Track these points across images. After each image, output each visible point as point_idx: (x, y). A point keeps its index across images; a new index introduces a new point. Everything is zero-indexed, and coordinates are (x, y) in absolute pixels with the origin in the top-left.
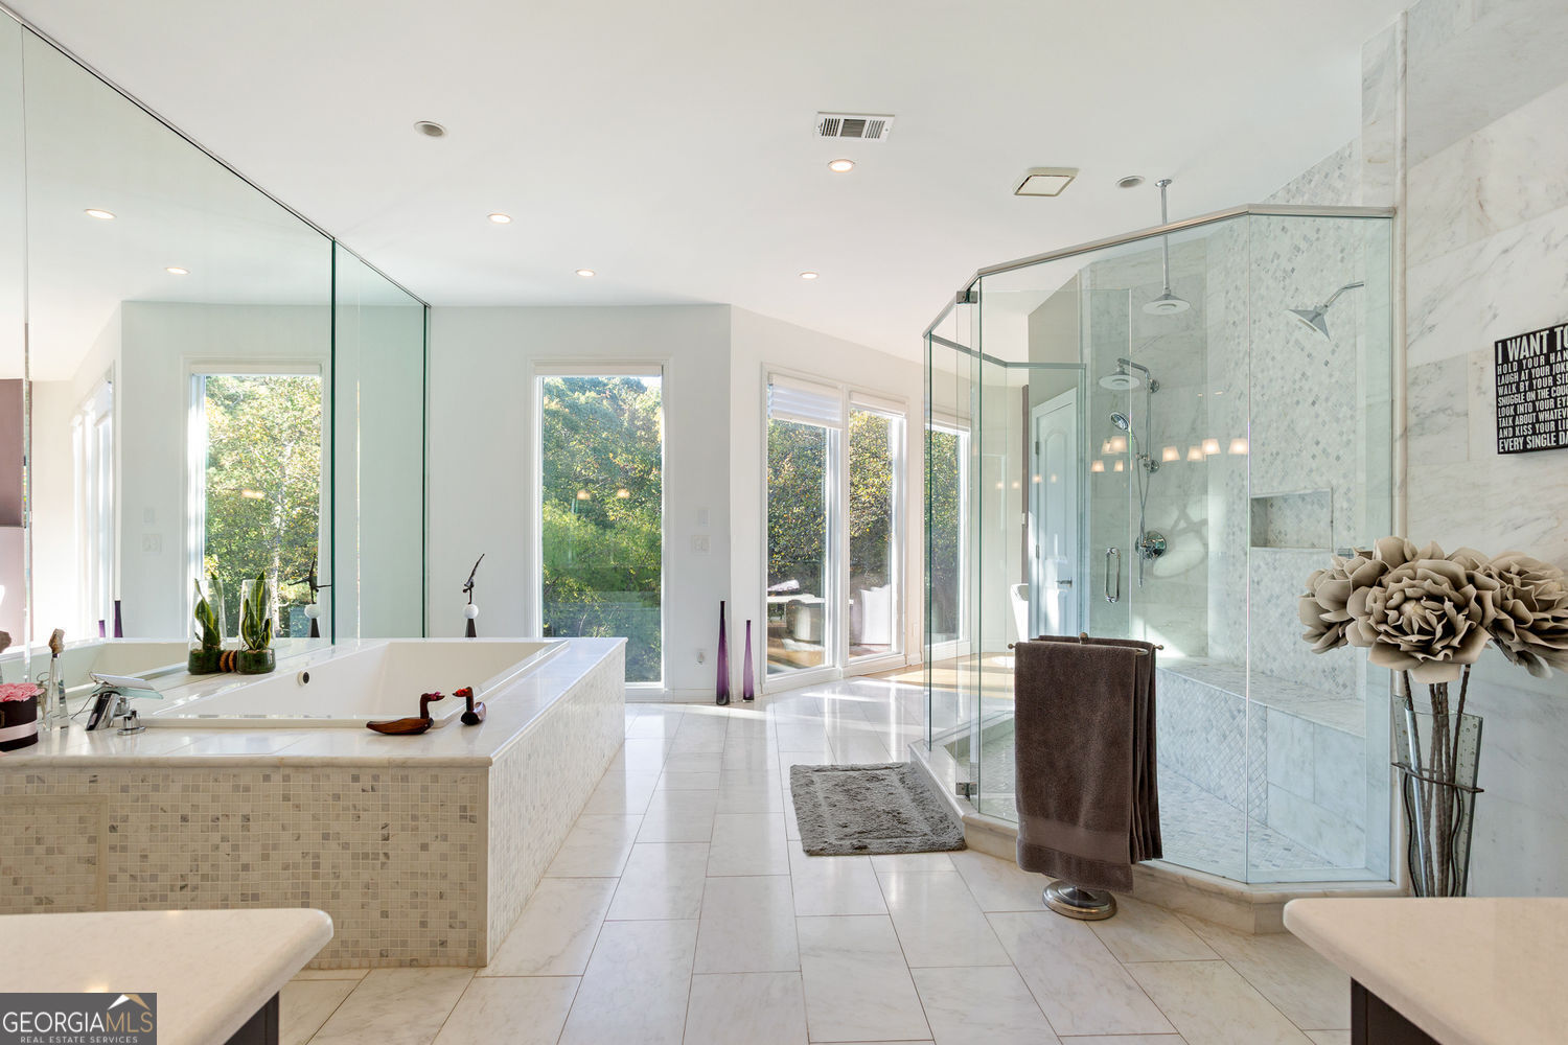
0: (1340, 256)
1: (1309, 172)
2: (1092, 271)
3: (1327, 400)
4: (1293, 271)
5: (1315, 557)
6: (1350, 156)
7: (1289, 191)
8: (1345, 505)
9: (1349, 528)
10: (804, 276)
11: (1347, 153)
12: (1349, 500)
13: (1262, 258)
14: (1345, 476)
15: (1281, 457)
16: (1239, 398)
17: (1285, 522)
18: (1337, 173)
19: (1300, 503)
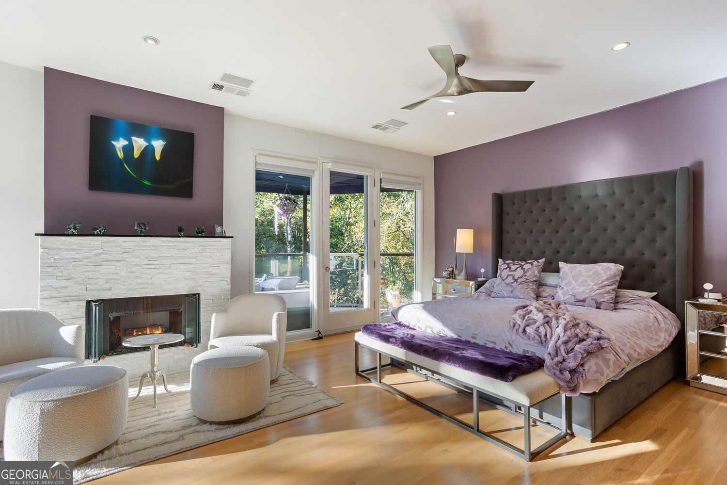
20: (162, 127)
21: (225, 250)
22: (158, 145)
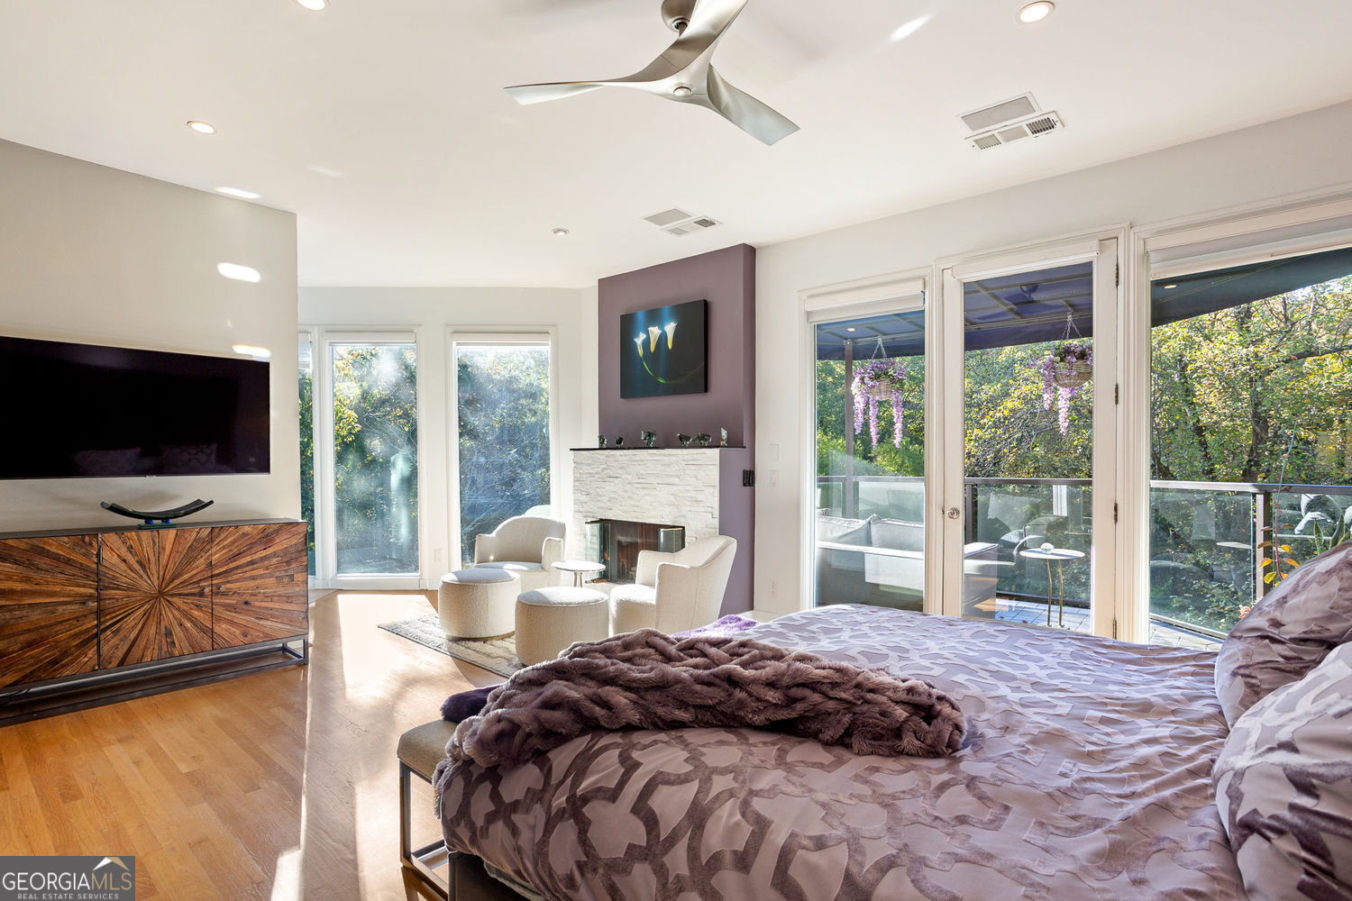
20: (675, 304)
21: (710, 467)
22: (670, 328)
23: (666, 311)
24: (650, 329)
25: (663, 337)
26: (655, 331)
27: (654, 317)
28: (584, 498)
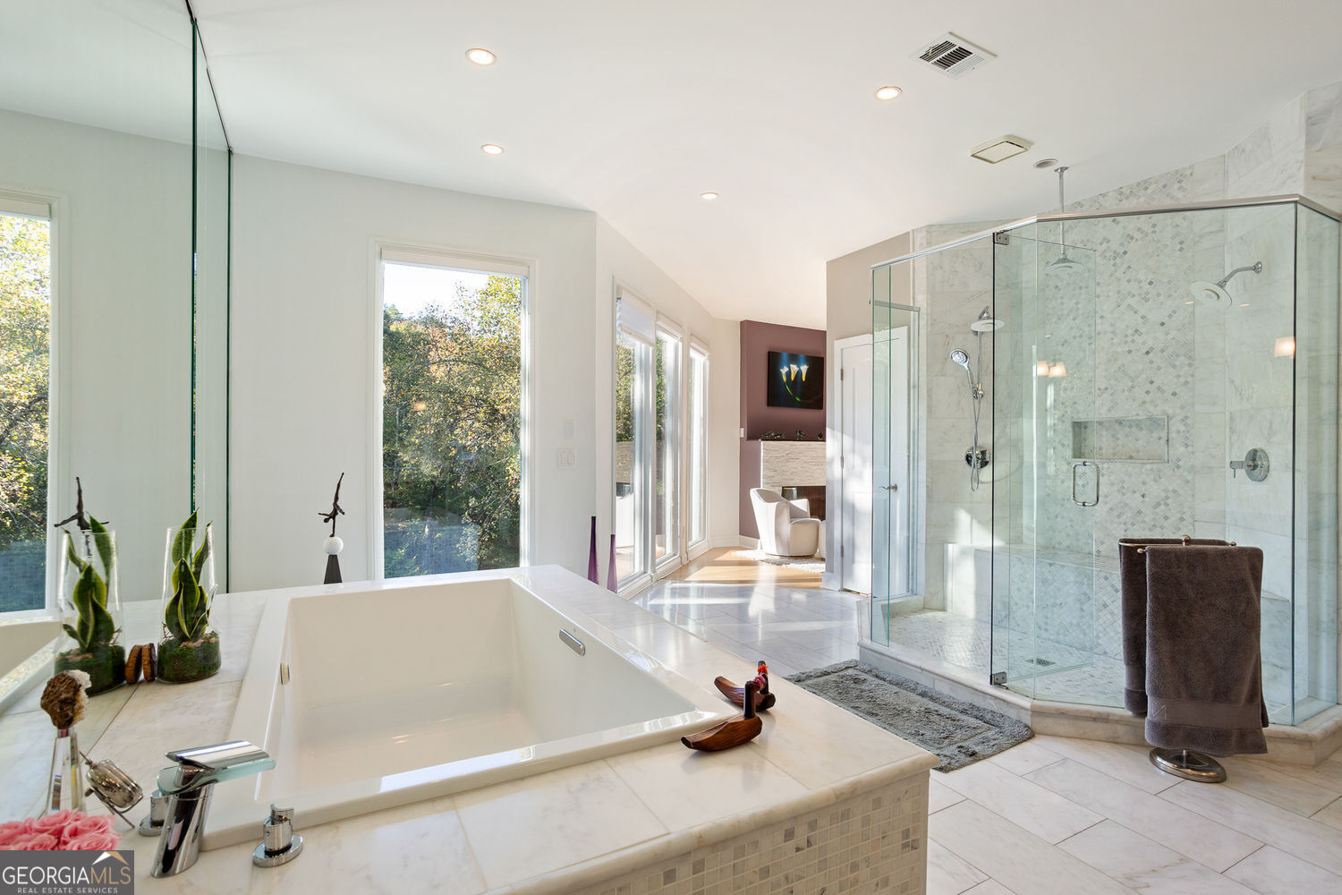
0: (1179, 246)
1: (1146, 182)
2: (927, 231)
3: (1162, 351)
4: (1125, 253)
5: (1148, 466)
6: (1191, 174)
7: (1121, 194)
8: (1182, 428)
9: (1187, 446)
10: (704, 196)
11: (1188, 172)
12: (1186, 425)
13: (1088, 241)
14: (1182, 407)
15: (1110, 391)
16: (1063, 345)
17: (1099, 440)
18: (1177, 186)
19: (1117, 426)
20: (805, 355)
22: (804, 368)
23: (802, 357)
24: (791, 365)
25: (799, 373)
26: (794, 368)
27: (794, 358)
28: (772, 474)
